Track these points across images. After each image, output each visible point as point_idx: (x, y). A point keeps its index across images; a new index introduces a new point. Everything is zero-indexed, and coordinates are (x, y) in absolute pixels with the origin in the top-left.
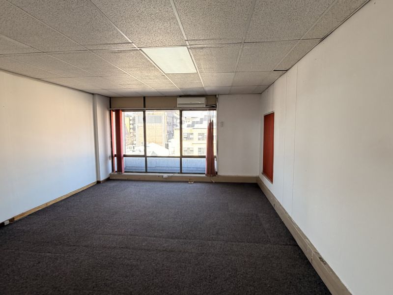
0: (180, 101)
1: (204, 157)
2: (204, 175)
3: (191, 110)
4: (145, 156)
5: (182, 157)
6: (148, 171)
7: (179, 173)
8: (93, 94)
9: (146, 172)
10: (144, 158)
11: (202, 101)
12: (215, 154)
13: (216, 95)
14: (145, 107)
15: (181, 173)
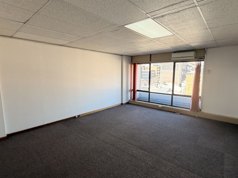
0: (174, 55)
1: (190, 96)
2: (189, 110)
3: (182, 62)
4: (149, 92)
5: (173, 95)
6: (150, 101)
7: (170, 105)
8: (122, 55)
9: (149, 102)
10: (148, 93)
11: (192, 54)
12: (200, 95)
13: (205, 49)
14: (150, 61)
15: (172, 105)
